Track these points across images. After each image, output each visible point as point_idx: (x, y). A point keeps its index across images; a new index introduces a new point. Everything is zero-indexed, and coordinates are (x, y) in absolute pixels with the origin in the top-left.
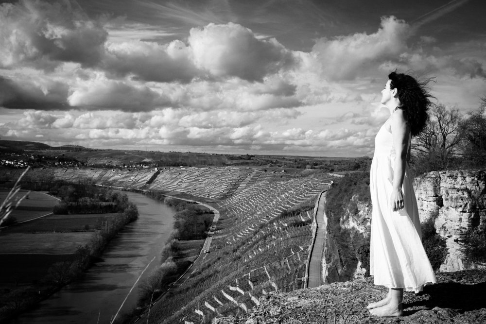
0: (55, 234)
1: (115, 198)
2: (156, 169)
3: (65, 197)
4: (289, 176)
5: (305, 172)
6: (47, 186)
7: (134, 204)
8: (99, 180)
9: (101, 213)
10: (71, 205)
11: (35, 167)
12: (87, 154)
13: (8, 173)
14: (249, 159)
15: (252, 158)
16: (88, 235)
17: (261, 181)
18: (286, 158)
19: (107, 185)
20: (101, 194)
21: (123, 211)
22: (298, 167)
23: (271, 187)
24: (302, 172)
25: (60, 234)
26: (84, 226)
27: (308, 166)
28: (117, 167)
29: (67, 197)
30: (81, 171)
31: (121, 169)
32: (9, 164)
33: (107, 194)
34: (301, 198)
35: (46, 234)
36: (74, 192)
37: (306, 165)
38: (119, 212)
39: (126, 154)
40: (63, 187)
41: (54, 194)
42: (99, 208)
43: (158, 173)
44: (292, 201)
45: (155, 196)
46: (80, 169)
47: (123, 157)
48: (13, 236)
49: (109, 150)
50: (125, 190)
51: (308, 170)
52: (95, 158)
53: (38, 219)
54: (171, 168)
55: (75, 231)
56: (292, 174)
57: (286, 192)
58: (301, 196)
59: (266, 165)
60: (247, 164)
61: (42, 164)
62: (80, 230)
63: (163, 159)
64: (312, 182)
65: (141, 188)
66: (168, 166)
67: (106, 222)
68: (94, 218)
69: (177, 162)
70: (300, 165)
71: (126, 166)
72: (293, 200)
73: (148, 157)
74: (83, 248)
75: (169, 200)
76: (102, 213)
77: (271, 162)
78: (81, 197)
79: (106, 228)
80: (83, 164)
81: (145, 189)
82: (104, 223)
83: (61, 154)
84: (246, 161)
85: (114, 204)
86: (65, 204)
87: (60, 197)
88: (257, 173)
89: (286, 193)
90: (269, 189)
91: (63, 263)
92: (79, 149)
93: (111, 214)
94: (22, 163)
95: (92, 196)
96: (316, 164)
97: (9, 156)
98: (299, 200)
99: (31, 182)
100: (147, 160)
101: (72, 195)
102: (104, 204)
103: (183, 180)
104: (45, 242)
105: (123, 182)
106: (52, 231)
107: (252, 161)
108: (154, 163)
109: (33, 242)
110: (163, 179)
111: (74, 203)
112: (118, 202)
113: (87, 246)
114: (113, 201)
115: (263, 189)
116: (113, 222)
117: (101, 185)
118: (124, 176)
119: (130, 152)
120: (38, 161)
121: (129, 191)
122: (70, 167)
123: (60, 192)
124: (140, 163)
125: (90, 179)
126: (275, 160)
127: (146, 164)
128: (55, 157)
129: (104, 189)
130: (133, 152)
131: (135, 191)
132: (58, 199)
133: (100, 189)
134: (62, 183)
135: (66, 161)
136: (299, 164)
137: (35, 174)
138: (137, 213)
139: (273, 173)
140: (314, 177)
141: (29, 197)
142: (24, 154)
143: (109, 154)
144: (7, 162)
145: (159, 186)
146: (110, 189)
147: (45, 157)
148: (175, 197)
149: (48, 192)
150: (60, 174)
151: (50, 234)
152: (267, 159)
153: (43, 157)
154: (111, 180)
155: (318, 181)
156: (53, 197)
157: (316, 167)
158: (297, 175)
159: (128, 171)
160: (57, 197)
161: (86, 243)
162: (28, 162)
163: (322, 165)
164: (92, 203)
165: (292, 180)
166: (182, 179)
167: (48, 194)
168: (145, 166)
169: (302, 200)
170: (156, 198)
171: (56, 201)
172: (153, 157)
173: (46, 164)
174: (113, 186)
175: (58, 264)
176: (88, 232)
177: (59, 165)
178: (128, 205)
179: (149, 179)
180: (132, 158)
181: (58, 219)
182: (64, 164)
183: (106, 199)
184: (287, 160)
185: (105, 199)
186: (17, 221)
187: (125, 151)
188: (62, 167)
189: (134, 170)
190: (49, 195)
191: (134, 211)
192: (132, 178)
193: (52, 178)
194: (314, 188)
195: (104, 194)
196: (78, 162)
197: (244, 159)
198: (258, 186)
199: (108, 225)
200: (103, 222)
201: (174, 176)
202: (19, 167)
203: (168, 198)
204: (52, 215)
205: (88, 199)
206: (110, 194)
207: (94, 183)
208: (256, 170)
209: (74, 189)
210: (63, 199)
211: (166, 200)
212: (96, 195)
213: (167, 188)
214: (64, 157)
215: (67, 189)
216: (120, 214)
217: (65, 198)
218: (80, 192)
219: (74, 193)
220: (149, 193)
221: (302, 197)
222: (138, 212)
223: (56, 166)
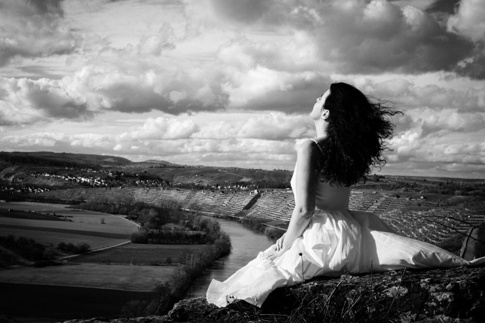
0: (132, 266)
1: (204, 226)
2: (256, 192)
3: (145, 222)
4: (430, 204)
5: (453, 199)
6: (126, 209)
7: (227, 234)
8: (186, 203)
9: (186, 244)
10: (152, 232)
11: (113, 186)
12: (172, 171)
13: (84, 192)
14: (378, 181)
15: (381, 179)
16: (170, 270)
17: (391, 210)
18: (428, 180)
19: (195, 210)
20: (188, 221)
21: (212, 242)
22: (443, 193)
23: (404, 218)
24: (449, 199)
25: (137, 267)
26: (166, 259)
27: (457, 192)
28: (208, 188)
29: (147, 224)
30: (165, 191)
31: (213, 190)
32: (85, 181)
33: (195, 221)
34: (444, 234)
35: (121, 266)
36: (156, 216)
37: (455, 190)
38: (208, 243)
39: (219, 172)
40: (144, 210)
41: (133, 219)
42: (184, 237)
43: (258, 196)
44: (432, 237)
45: (254, 226)
46: (164, 189)
47: (216, 175)
48: (86, 266)
49: (199, 167)
50: (217, 217)
51: (457, 196)
52: (182, 177)
53: (113, 248)
54: (275, 191)
55: (155, 264)
56: (434, 201)
57: (424, 225)
58: (444, 231)
59: (399, 190)
60: (374, 187)
61: (121, 183)
62: (160, 263)
63: (266, 178)
64: (460, 213)
65: (236, 215)
66: (271, 188)
67: (192, 255)
68: (178, 249)
69: (284, 183)
70: (446, 190)
71: (219, 187)
72: (434, 237)
73: (247, 176)
74: (162, 285)
75: (271, 230)
76: (188, 244)
77: (408, 185)
78: (164, 224)
79: (191, 263)
80: (168, 182)
81: (242, 216)
82: (190, 256)
83: (143, 171)
84: (374, 183)
85: (203, 233)
86: (145, 231)
87: (140, 222)
88: (387, 199)
89: (424, 227)
90: (402, 221)
91: (139, 301)
92: (164, 166)
93: (198, 245)
94: (99, 181)
95: (176, 222)
96: (470, 189)
97: (85, 172)
98: (442, 236)
99: (107, 204)
100: (245, 180)
101: (153, 220)
102: (191, 233)
103: (290, 206)
104: (120, 276)
105: (215, 206)
106: (128, 262)
107: (381, 183)
108: (254, 183)
109: (107, 275)
110: (265, 203)
111: (155, 231)
112: (208, 231)
113: (167, 283)
114: (202, 230)
115: (393, 221)
116: (201, 255)
117: (189, 210)
118: (216, 199)
119: (225, 169)
120: (117, 179)
121: (222, 217)
122: (153, 186)
123: (140, 216)
124: (237, 184)
125: (175, 202)
126: (414, 182)
127: (244, 184)
128: (135, 175)
129: (191, 214)
130: (229, 170)
131: (229, 218)
132: (138, 225)
133: (187, 215)
134: (142, 206)
135: (148, 179)
136: (445, 188)
137: (113, 194)
138: (230, 246)
139: (408, 199)
140: (465, 207)
141: (105, 221)
142: (101, 171)
143: (200, 171)
144: (83, 179)
145: (259, 213)
146: (198, 214)
147: (124, 174)
148: (279, 228)
149: (126, 216)
150: (141, 194)
151: (127, 267)
152: (401, 181)
153: (122, 174)
154: (200, 204)
155: (469, 212)
156: (132, 222)
157: (469, 193)
158: (442, 203)
159: (221, 193)
160: (136, 222)
161: (167, 280)
162: (106, 179)
163: (479, 191)
164: (176, 231)
165: (433, 210)
166: (288, 205)
167: (127, 218)
168: (243, 187)
169: (446, 237)
170: (254, 228)
171: (135, 227)
172: (253, 177)
173: (126, 183)
174: (203, 211)
175: (133, 303)
176: (170, 267)
177: (141, 183)
178: (219, 236)
179: (247, 203)
180: (227, 177)
181: (135, 249)
182: (146, 183)
183: (194, 226)
184: (429, 182)
185: (192, 226)
186: (91, 249)
187: (219, 168)
188: (143, 187)
189: (229, 191)
190: (127, 220)
191: (227, 243)
192: (226, 202)
193: (131, 200)
194: (463, 222)
195: (191, 221)
196: (163, 180)
197: (371, 180)
198: (387, 216)
199: (193, 259)
200: (188, 255)
201: (278, 201)
202: (96, 186)
203: (270, 229)
204: (129, 243)
205: (172, 226)
206: (199, 221)
207: (180, 207)
208: (385, 195)
209: (156, 214)
210: (142, 225)
211: (267, 231)
212: (182, 221)
213: (269, 215)
214: (146, 175)
215: (148, 212)
216: (209, 245)
217: (145, 224)
218: (164, 217)
219: (157, 219)
220: (246, 220)
221: (446, 233)
222: (232, 245)
223: (136, 185)
